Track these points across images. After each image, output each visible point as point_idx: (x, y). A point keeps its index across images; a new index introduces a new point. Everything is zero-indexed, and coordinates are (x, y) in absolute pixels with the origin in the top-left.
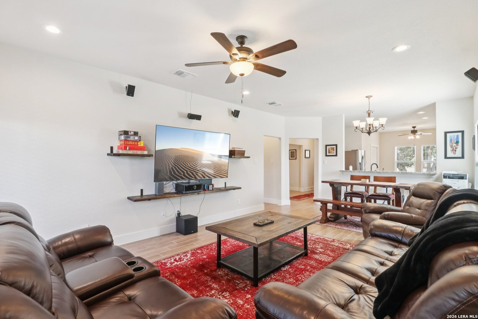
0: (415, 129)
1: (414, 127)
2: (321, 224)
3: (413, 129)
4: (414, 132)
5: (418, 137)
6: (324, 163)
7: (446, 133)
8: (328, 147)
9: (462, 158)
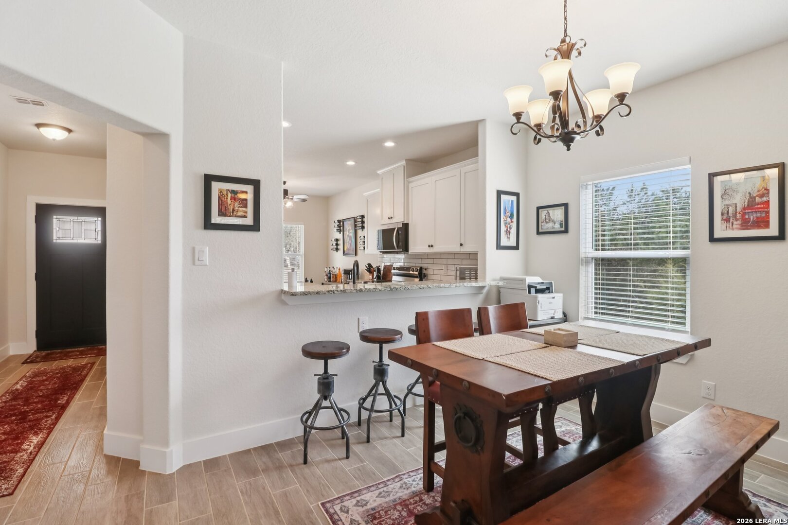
6: (197, 262)
7: (500, 193)
8: (216, 186)
9: (516, 248)
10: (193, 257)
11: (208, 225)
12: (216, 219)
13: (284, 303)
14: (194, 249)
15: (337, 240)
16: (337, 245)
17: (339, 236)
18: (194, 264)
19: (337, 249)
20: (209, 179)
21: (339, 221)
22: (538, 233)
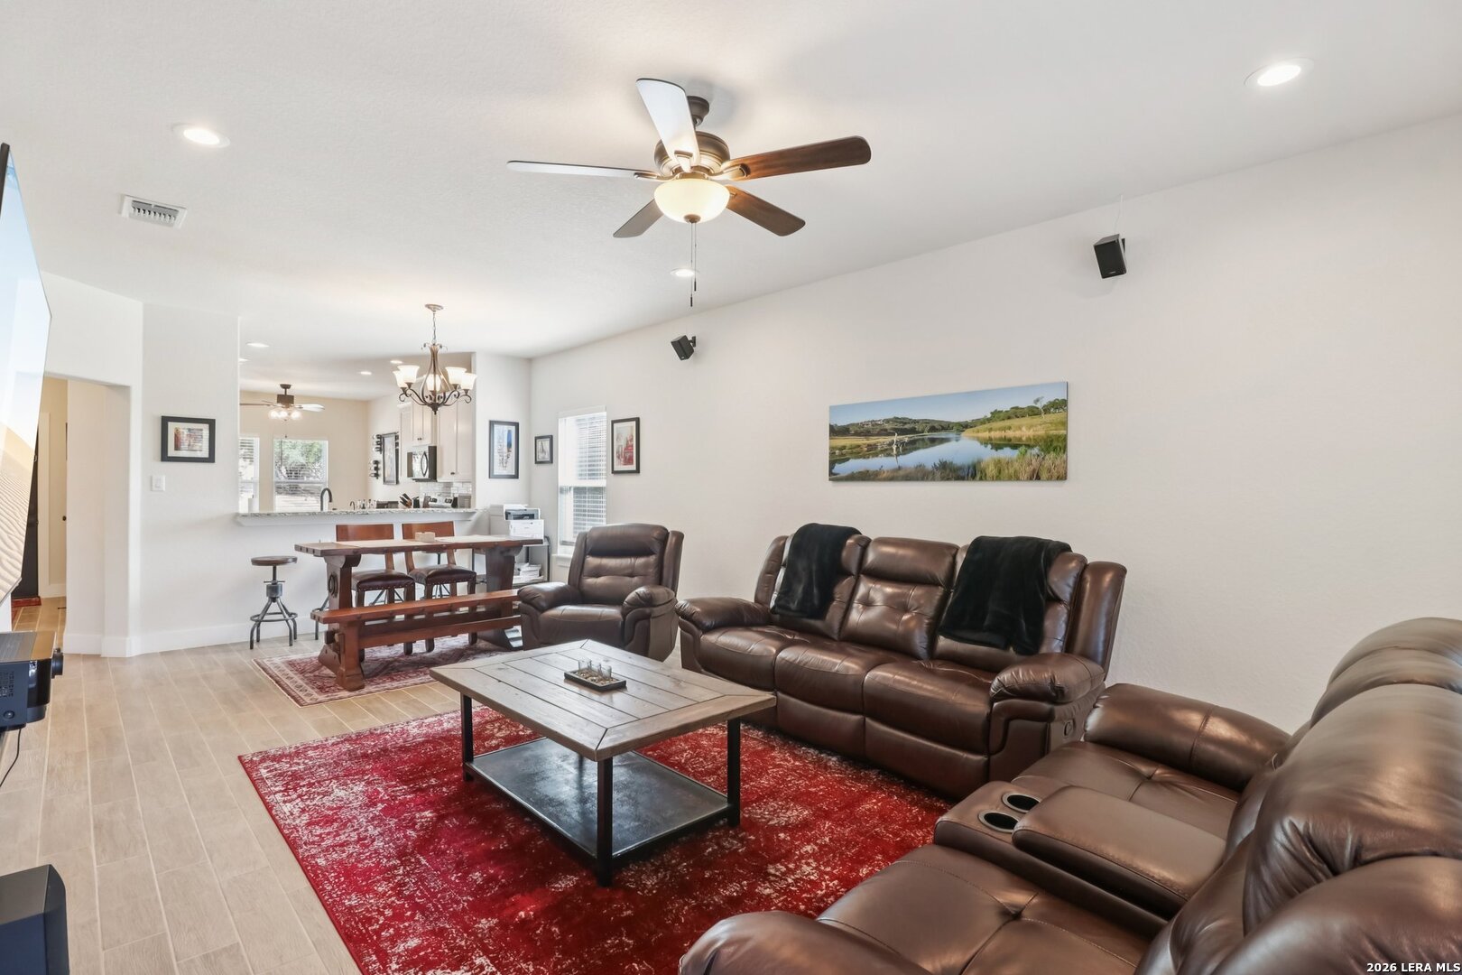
0: (289, 392)
1: (286, 387)
2: (357, 692)
3: (282, 391)
4: (286, 400)
5: (296, 415)
6: (154, 488)
7: (492, 423)
8: (172, 426)
9: (516, 476)
10: (150, 484)
11: (165, 457)
12: (171, 452)
13: (239, 524)
14: (151, 478)
15: (376, 462)
16: (376, 469)
17: (379, 456)
18: (151, 490)
19: (377, 475)
20: (165, 421)
21: (379, 437)
22: (537, 462)
